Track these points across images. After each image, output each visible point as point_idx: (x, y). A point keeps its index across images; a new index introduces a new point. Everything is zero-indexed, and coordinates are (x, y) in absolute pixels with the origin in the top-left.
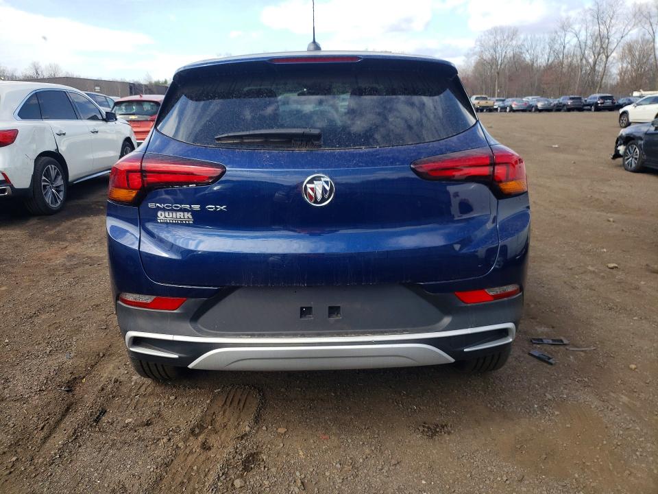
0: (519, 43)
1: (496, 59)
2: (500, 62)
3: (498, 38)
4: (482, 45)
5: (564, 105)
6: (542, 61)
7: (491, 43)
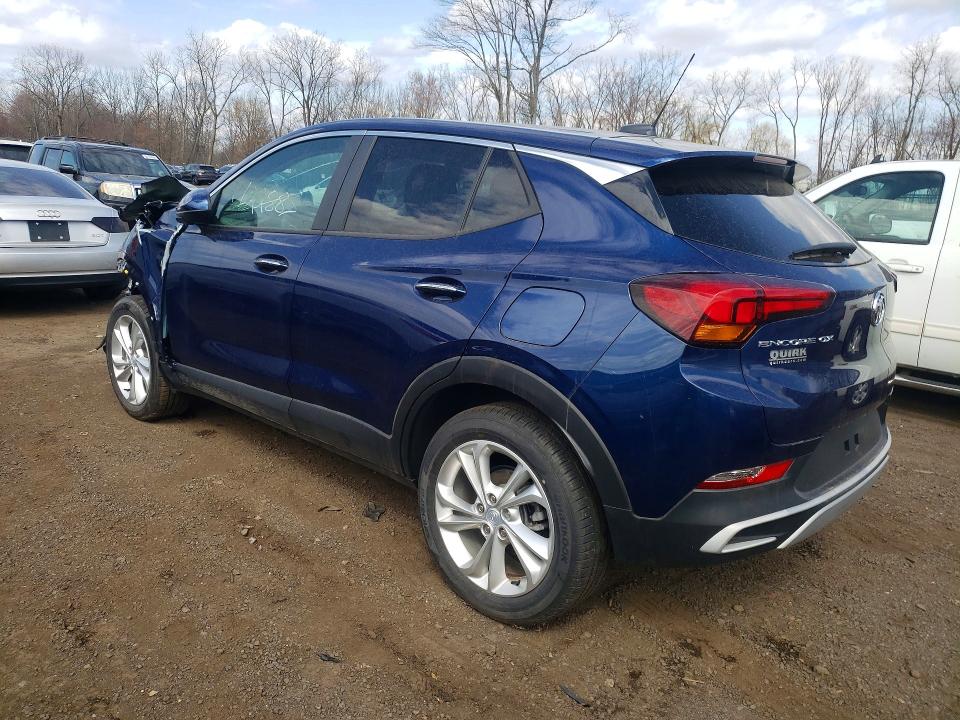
0: (89, 76)
1: (53, 94)
2: (60, 99)
3: (53, 63)
4: (26, 70)
5: (194, 176)
6: (127, 107)
7: (42, 68)
